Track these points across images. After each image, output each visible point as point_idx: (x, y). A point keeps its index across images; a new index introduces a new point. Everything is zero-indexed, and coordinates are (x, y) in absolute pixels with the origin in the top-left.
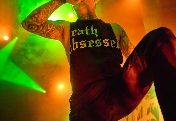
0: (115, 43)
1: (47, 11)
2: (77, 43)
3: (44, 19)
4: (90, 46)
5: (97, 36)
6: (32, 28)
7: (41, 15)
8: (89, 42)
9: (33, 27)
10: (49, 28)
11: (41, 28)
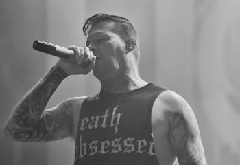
0: (146, 144)
1: (39, 103)
2: (85, 144)
3: (37, 118)
4: (103, 152)
5: (116, 130)
6: (21, 137)
7: (31, 112)
8: (103, 143)
9: (23, 135)
10: (48, 129)
11: (35, 134)
